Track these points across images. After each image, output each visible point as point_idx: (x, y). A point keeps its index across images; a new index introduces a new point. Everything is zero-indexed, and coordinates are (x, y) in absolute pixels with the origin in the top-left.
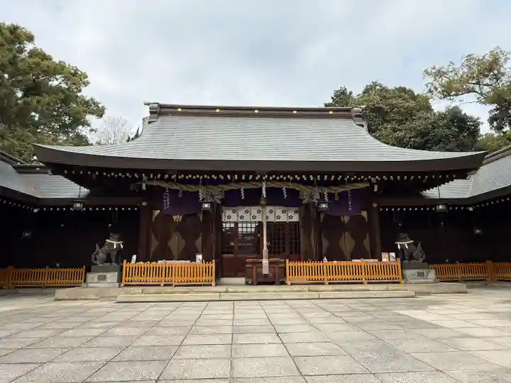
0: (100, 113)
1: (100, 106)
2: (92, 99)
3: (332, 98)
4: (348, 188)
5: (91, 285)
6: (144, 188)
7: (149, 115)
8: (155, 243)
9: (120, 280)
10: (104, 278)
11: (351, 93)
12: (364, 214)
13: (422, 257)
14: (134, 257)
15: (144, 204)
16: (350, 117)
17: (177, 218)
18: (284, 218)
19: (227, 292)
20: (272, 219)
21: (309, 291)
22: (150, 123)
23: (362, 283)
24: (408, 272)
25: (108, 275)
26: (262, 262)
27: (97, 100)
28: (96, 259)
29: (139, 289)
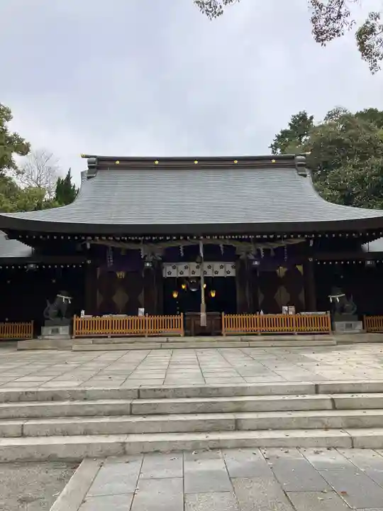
0: (24, 149)
1: (24, 142)
2: (15, 135)
3: (290, 124)
4: (283, 243)
5: (46, 337)
6: (88, 246)
7: (88, 169)
8: (100, 299)
9: (71, 332)
10: (57, 331)
11: (312, 118)
12: (300, 268)
13: (353, 309)
14: (83, 312)
15: (89, 262)
16: (293, 166)
17: (121, 275)
18: (222, 273)
19: (167, 342)
20: (210, 274)
21: (242, 341)
22: (89, 178)
23: (292, 334)
24: (337, 324)
25: (61, 328)
26: (200, 316)
27: (21, 136)
28: (48, 314)
29: (90, 341)
